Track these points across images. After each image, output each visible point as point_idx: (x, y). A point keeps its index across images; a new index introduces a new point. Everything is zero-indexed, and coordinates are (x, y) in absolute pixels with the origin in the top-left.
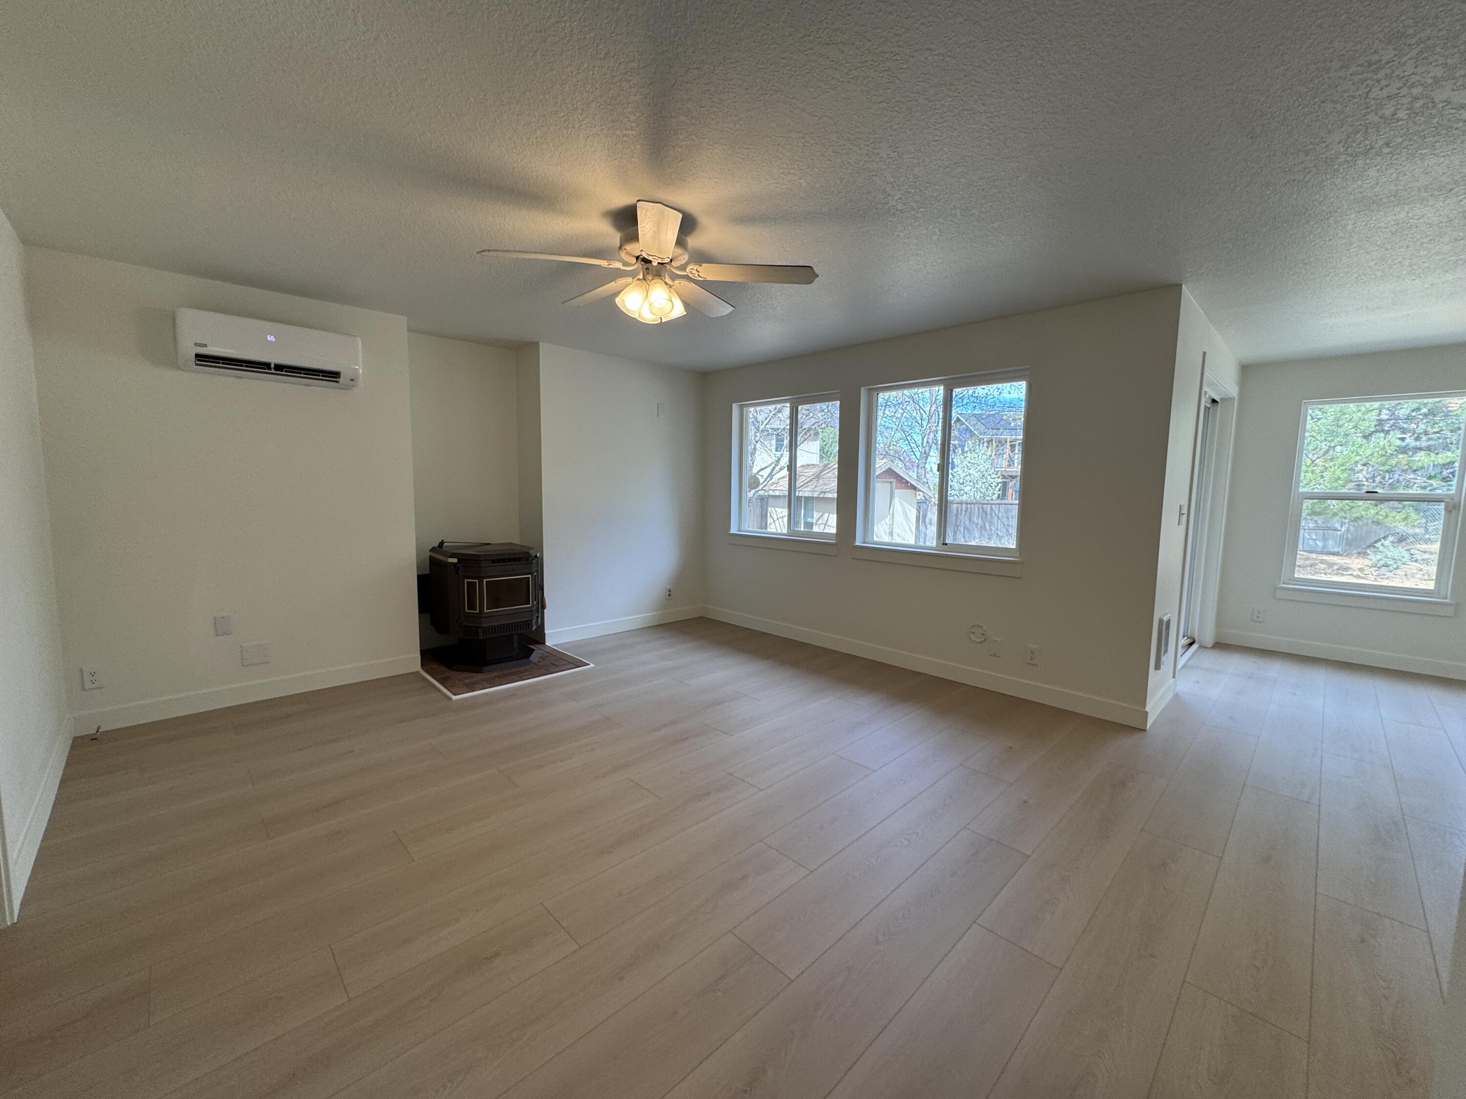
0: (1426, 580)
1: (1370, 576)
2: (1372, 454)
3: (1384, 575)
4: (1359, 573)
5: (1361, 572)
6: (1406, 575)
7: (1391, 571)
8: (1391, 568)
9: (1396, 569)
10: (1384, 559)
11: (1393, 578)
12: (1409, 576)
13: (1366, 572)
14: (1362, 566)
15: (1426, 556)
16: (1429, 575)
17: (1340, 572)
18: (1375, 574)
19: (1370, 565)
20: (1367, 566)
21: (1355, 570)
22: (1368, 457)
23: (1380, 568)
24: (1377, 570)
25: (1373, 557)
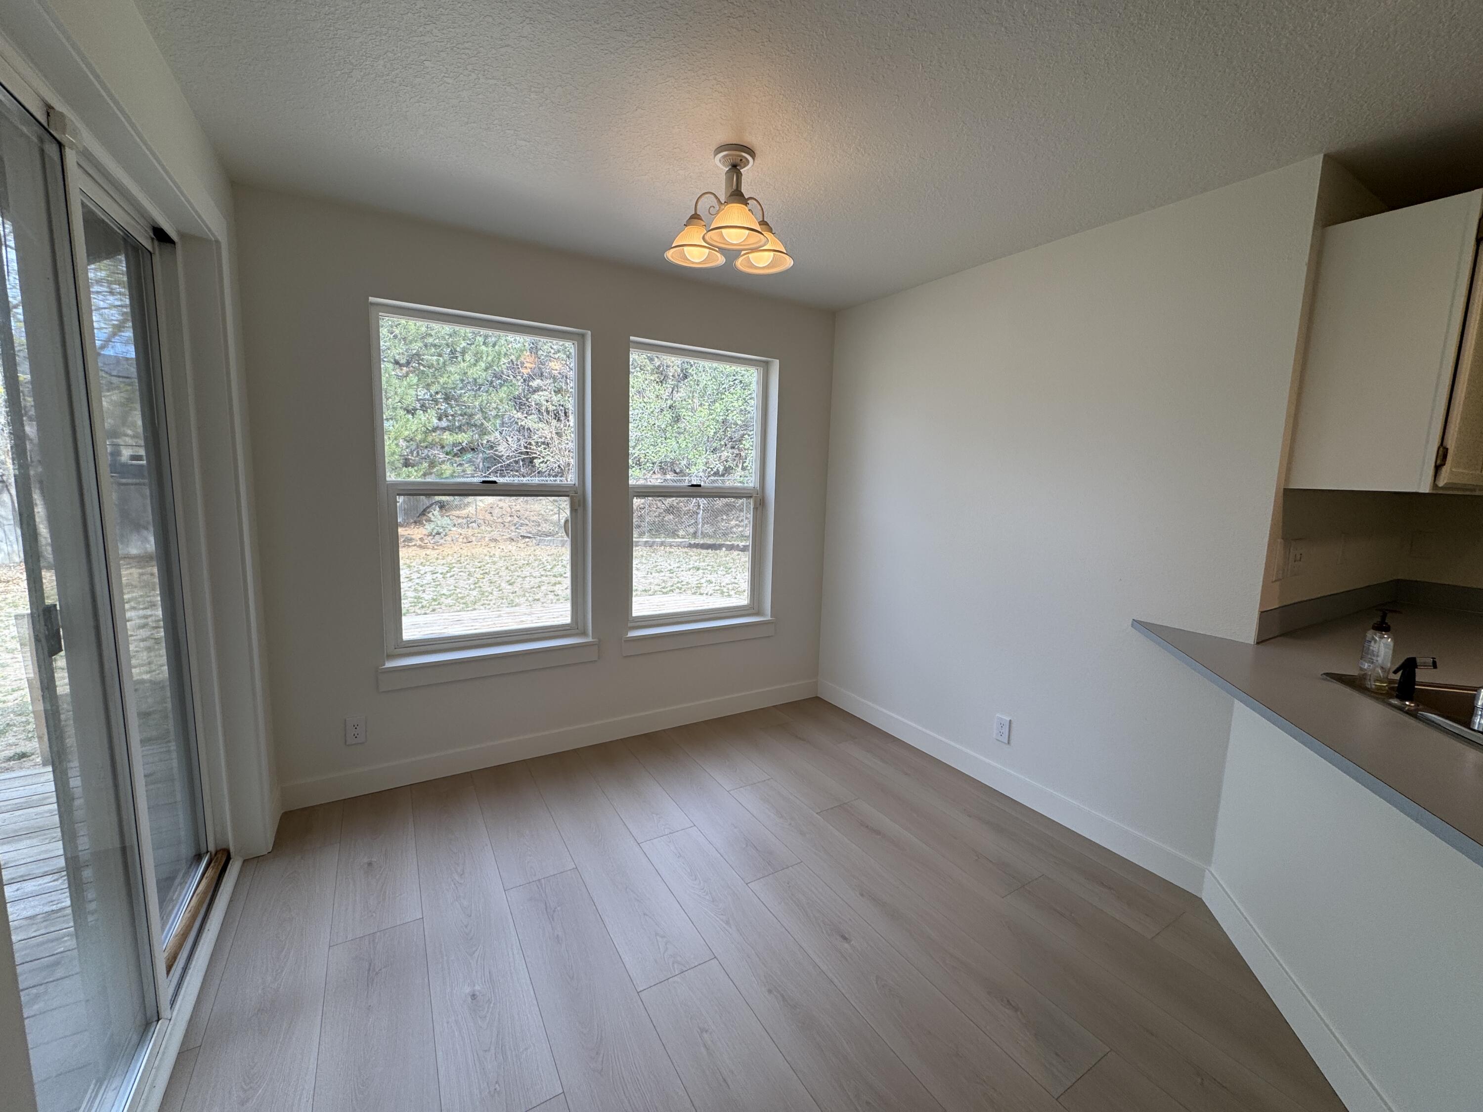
0: (465, 543)
1: (429, 544)
2: (417, 430)
3: (438, 542)
4: (420, 543)
5: (422, 541)
6: (452, 540)
7: (442, 538)
8: (442, 535)
9: (445, 536)
10: (436, 528)
11: (444, 544)
12: (455, 541)
13: (426, 541)
14: (422, 536)
15: (460, 521)
16: (467, 539)
17: (406, 544)
18: (432, 542)
19: (427, 534)
20: (425, 535)
21: (417, 541)
22: (414, 433)
23: (434, 536)
24: (433, 539)
25: (429, 527)
